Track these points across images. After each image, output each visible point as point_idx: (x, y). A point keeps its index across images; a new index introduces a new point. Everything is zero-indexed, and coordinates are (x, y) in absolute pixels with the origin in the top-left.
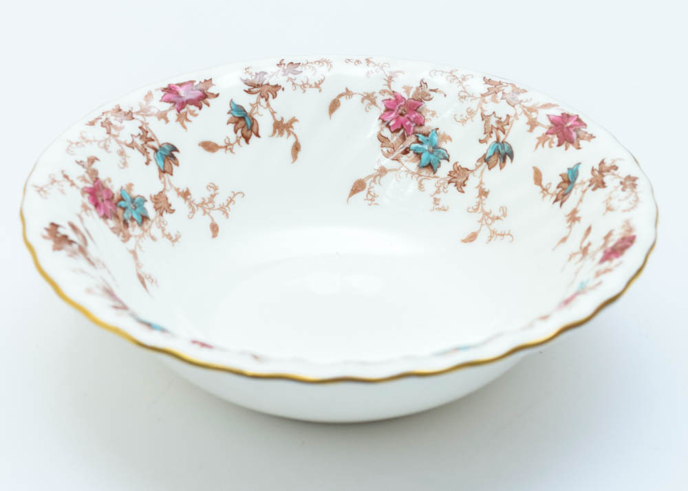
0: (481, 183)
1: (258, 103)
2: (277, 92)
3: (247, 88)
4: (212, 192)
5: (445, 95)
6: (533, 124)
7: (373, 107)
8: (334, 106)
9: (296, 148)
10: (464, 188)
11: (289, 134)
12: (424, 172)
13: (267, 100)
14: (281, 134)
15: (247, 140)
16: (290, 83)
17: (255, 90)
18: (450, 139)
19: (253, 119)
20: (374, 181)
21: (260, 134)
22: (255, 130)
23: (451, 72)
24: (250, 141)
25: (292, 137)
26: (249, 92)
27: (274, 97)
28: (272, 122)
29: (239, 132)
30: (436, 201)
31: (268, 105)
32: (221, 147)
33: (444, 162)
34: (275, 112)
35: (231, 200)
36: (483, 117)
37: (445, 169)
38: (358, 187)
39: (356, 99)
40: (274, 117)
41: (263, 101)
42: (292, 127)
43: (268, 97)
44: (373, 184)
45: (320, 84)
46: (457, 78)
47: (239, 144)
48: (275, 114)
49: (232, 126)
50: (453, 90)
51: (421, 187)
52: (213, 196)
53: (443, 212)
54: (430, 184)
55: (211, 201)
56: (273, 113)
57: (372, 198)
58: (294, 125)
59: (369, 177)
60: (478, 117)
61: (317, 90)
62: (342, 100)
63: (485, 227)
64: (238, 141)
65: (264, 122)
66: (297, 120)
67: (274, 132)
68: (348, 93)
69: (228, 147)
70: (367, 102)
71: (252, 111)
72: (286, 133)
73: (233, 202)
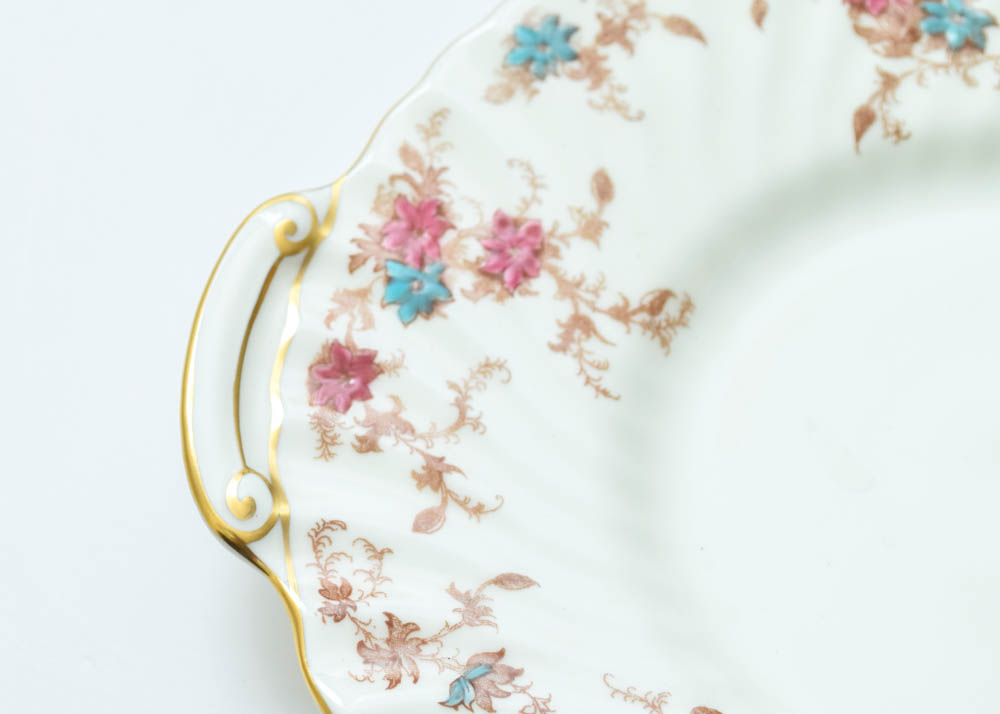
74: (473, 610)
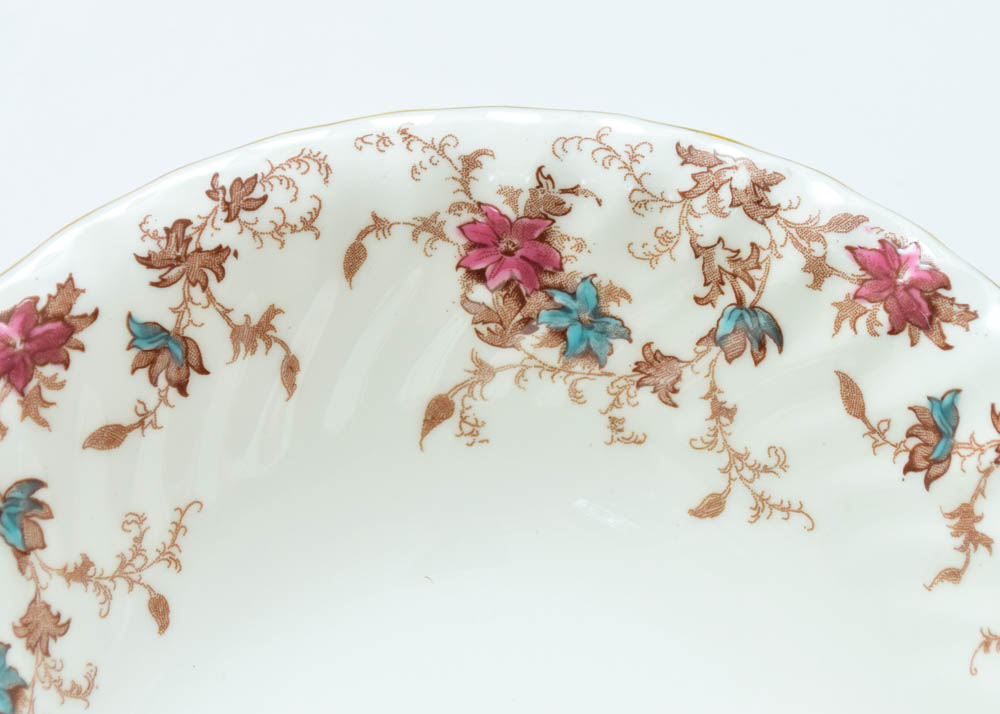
0: (714, 388)
1: (187, 299)
2: (224, 265)
3: (154, 275)
4: (135, 530)
5: (599, 202)
6: (819, 271)
7: (439, 243)
8: (354, 259)
9: (291, 367)
10: (675, 398)
11: (269, 345)
12: (579, 367)
13: (204, 288)
14: (252, 348)
15: (182, 388)
16: (247, 234)
17: (175, 272)
18: (628, 297)
19: (185, 339)
20: (471, 394)
21: (207, 365)
22: (193, 360)
23: (599, 138)
24: (190, 389)
25: (276, 349)
26: (162, 283)
27: (220, 278)
28: (228, 330)
29: (162, 382)
30: (615, 424)
31: (211, 299)
32: (131, 428)
33: (620, 345)
34: (229, 311)
35: (178, 528)
36: (698, 251)
37: (623, 357)
38: (438, 411)
39: (400, 234)
40: (229, 321)
41: (196, 292)
42: (273, 328)
43: (207, 280)
44: (468, 401)
45: (313, 220)
46: (617, 156)
47: (167, 404)
48: (230, 315)
49: (143, 374)
50: (613, 185)
51: (576, 396)
52: (138, 540)
53: (634, 446)
54: (596, 390)
55: (138, 551)
56: (225, 313)
57: (473, 431)
58: (276, 321)
59: (458, 387)
60: (683, 250)
61: (310, 235)
62: (369, 242)
63: (738, 486)
64: (163, 399)
65: (210, 336)
66: (280, 311)
67: (237, 351)
68: (379, 225)
69: (147, 421)
70: (424, 236)
71: (178, 322)
72: (261, 344)
73: (182, 531)
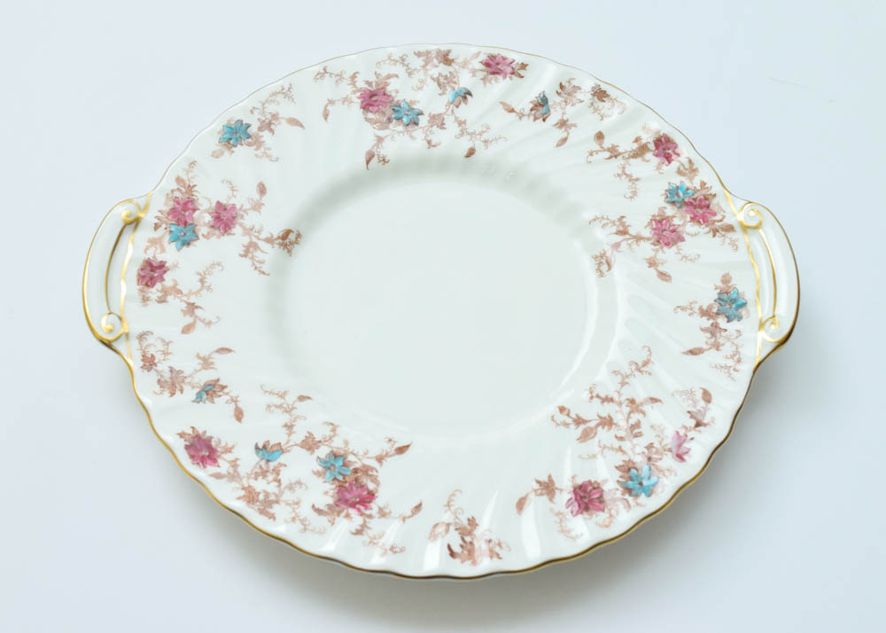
74: (206, 363)
